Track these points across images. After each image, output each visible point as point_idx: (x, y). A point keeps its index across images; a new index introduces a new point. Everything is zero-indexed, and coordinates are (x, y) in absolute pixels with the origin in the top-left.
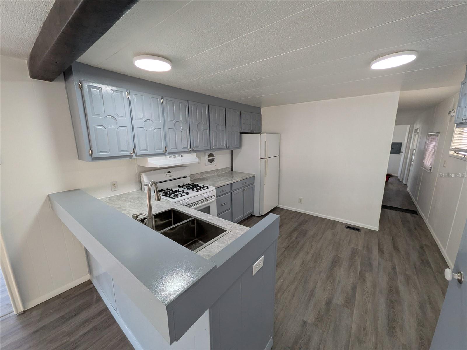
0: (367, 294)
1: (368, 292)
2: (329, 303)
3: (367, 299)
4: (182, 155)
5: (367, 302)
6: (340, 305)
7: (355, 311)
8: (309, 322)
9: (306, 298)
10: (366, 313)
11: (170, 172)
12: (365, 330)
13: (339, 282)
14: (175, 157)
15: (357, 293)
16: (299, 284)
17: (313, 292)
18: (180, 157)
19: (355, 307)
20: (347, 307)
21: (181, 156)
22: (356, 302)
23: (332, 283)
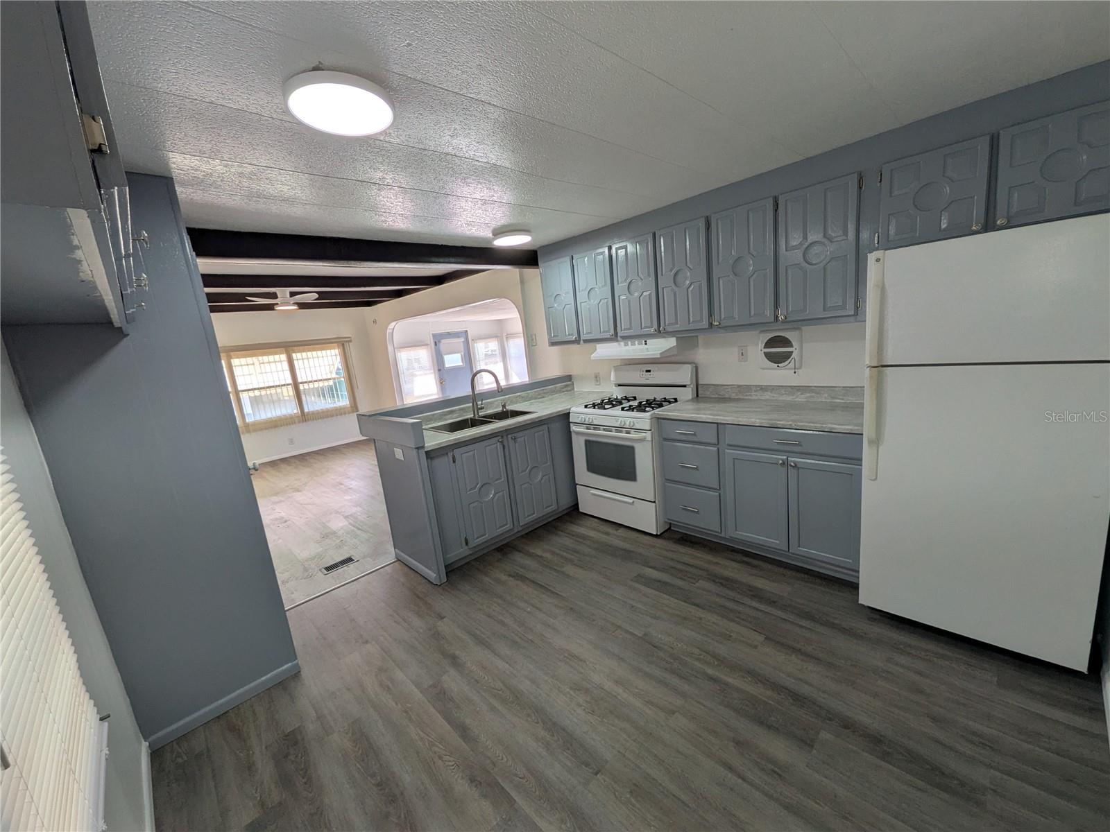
0: (437, 749)
1: (440, 757)
2: (454, 661)
3: (429, 740)
4: (646, 341)
5: (422, 735)
6: (442, 676)
7: (420, 695)
8: (440, 623)
9: (478, 632)
10: (406, 712)
11: (649, 371)
12: (386, 689)
13: (493, 709)
14: (633, 344)
15: (451, 729)
16: (513, 632)
17: (487, 647)
18: (642, 344)
19: (426, 701)
20: (434, 686)
21: (644, 343)
22: (432, 709)
23: (496, 691)
